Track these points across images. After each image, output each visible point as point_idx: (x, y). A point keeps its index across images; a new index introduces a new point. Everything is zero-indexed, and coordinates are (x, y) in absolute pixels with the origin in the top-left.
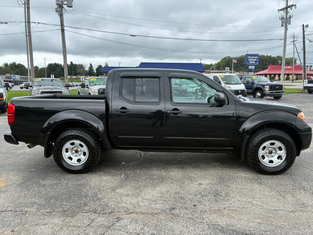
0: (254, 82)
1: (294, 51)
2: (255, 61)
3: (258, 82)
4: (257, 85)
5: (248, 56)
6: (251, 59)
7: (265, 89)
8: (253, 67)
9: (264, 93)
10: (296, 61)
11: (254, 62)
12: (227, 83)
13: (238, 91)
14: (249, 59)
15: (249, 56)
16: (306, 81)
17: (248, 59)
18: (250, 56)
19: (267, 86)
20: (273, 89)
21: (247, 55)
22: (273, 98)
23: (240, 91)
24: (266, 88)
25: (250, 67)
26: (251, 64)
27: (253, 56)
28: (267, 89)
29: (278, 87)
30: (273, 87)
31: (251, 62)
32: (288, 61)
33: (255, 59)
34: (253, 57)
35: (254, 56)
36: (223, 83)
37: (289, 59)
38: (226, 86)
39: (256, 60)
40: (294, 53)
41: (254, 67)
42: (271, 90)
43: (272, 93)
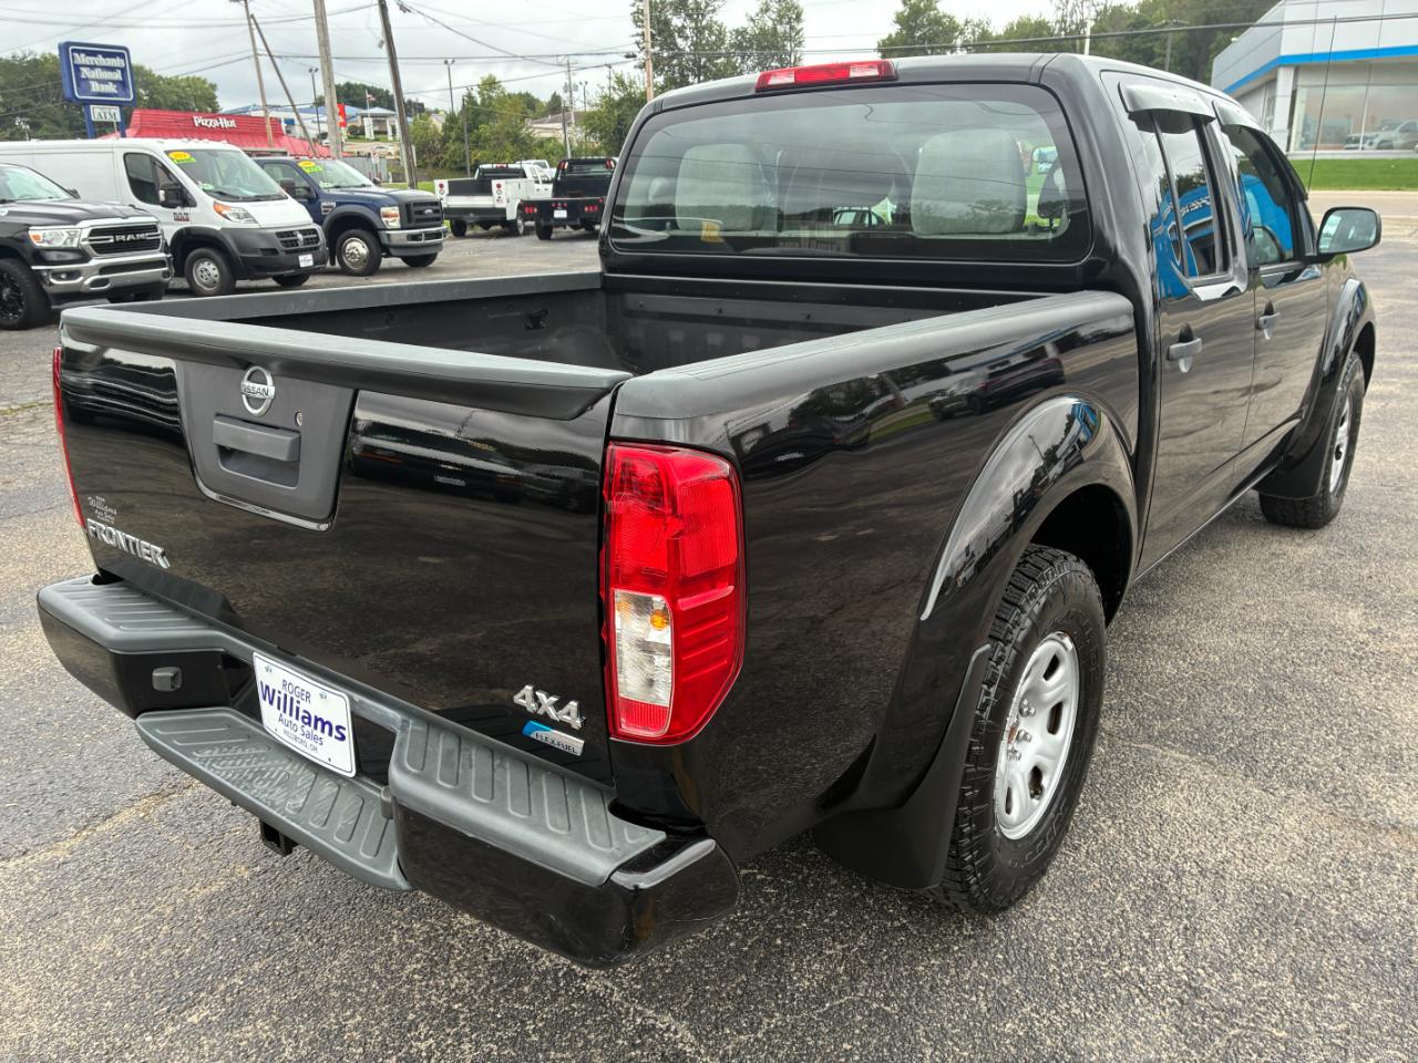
0: (319, 188)
1: (255, 49)
2: (114, 82)
3: (337, 187)
4: (339, 204)
5: (76, 55)
6: (92, 67)
7: (384, 219)
8: (113, 111)
9: (385, 241)
10: (217, 93)
11: (111, 88)
12: (221, 193)
13: (291, 234)
14: (83, 69)
15: (79, 52)
16: (441, 186)
17: (77, 67)
18: (83, 51)
19: (390, 206)
20: (418, 220)
21: (64, 48)
22: (404, 265)
23: (300, 236)
24: (386, 216)
25: (97, 113)
26: (100, 94)
27: (100, 56)
28: (391, 220)
29: (430, 211)
30: (414, 209)
31: (95, 87)
32: (183, 95)
33: (112, 69)
34: (100, 60)
35: (106, 55)
36: (204, 194)
37: (183, 84)
38: (224, 212)
39: (118, 76)
40: (256, 55)
41: (116, 110)
42: (411, 225)
43: (415, 237)
